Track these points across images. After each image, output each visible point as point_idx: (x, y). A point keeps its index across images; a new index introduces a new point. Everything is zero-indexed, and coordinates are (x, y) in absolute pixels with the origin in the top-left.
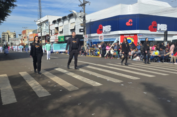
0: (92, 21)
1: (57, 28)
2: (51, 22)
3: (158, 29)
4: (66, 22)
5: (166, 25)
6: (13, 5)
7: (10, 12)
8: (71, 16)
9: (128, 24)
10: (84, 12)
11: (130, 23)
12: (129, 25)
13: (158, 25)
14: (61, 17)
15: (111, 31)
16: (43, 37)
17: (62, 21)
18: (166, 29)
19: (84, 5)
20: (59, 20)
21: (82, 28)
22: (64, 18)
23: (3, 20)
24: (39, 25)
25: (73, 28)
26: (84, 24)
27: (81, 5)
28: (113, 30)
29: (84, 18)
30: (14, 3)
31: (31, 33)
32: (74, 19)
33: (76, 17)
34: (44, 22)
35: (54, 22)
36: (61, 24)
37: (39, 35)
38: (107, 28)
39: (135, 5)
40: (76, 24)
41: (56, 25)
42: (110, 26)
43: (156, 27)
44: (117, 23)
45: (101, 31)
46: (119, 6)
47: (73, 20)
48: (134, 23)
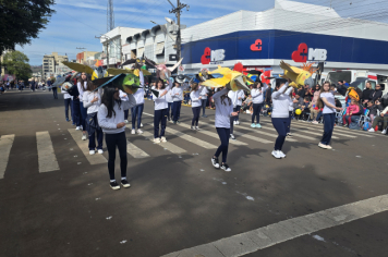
0: (194, 40)
1: (135, 51)
2: (124, 39)
3: (310, 58)
4: (149, 40)
5: (325, 51)
6: (49, 11)
7: (46, 21)
8: (157, 29)
9: (254, 47)
10: (179, 24)
11: (258, 46)
12: (257, 49)
13: (311, 50)
14: (140, 31)
15: (225, 59)
16: (111, 66)
17: (142, 38)
18: (325, 58)
19: (177, 10)
20: (137, 37)
21: (175, 52)
22: (146, 34)
23: (35, 36)
24: (104, 43)
25: (161, 52)
26: (179, 46)
27: (174, 11)
28: (227, 58)
29: (179, 33)
30: (51, 7)
31: (92, 58)
32: (162, 35)
33: (165, 33)
34: (112, 40)
35: (130, 40)
36: (140, 43)
37: (105, 62)
38: (217, 54)
39: (269, 13)
40: (165, 45)
41: (133, 46)
42: (223, 51)
43: (307, 54)
44: (236, 45)
45: (207, 59)
46: (238, 15)
47: (160, 37)
48: (264, 45)
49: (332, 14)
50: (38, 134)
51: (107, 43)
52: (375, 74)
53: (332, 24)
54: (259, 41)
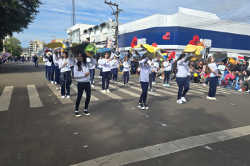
0: (127, 32)
1: (89, 39)
2: (82, 31)
4: (98, 32)
5: (210, 41)
6: (36, 11)
7: (33, 18)
8: (103, 25)
9: (165, 37)
10: (117, 22)
11: (168, 36)
12: (167, 38)
13: (201, 40)
14: (93, 26)
17: (94, 30)
18: (210, 45)
19: (116, 13)
20: (91, 30)
21: (115, 40)
22: (96, 28)
23: (26, 27)
24: (69, 34)
25: (105, 39)
26: (117, 36)
27: (114, 14)
28: (148, 43)
29: (117, 28)
30: (37, 9)
33: (109, 27)
34: (74, 31)
35: (85, 31)
36: (92, 34)
38: (141, 41)
39: (175, 16)
40: (108, 35)
41: (87, 35)
42: (145, 39)
44: (153, 36)
46: (155, 17)
47: (105, 30)
48: (172, 36)
49: (214, 17)
50: (28, 86)
51: (71, 34)
52: (242, 56)
53: (214, 24)
54: (168, 33)
